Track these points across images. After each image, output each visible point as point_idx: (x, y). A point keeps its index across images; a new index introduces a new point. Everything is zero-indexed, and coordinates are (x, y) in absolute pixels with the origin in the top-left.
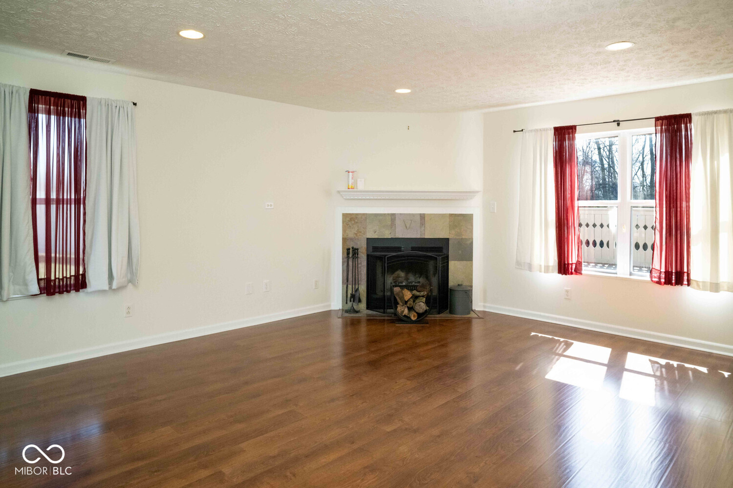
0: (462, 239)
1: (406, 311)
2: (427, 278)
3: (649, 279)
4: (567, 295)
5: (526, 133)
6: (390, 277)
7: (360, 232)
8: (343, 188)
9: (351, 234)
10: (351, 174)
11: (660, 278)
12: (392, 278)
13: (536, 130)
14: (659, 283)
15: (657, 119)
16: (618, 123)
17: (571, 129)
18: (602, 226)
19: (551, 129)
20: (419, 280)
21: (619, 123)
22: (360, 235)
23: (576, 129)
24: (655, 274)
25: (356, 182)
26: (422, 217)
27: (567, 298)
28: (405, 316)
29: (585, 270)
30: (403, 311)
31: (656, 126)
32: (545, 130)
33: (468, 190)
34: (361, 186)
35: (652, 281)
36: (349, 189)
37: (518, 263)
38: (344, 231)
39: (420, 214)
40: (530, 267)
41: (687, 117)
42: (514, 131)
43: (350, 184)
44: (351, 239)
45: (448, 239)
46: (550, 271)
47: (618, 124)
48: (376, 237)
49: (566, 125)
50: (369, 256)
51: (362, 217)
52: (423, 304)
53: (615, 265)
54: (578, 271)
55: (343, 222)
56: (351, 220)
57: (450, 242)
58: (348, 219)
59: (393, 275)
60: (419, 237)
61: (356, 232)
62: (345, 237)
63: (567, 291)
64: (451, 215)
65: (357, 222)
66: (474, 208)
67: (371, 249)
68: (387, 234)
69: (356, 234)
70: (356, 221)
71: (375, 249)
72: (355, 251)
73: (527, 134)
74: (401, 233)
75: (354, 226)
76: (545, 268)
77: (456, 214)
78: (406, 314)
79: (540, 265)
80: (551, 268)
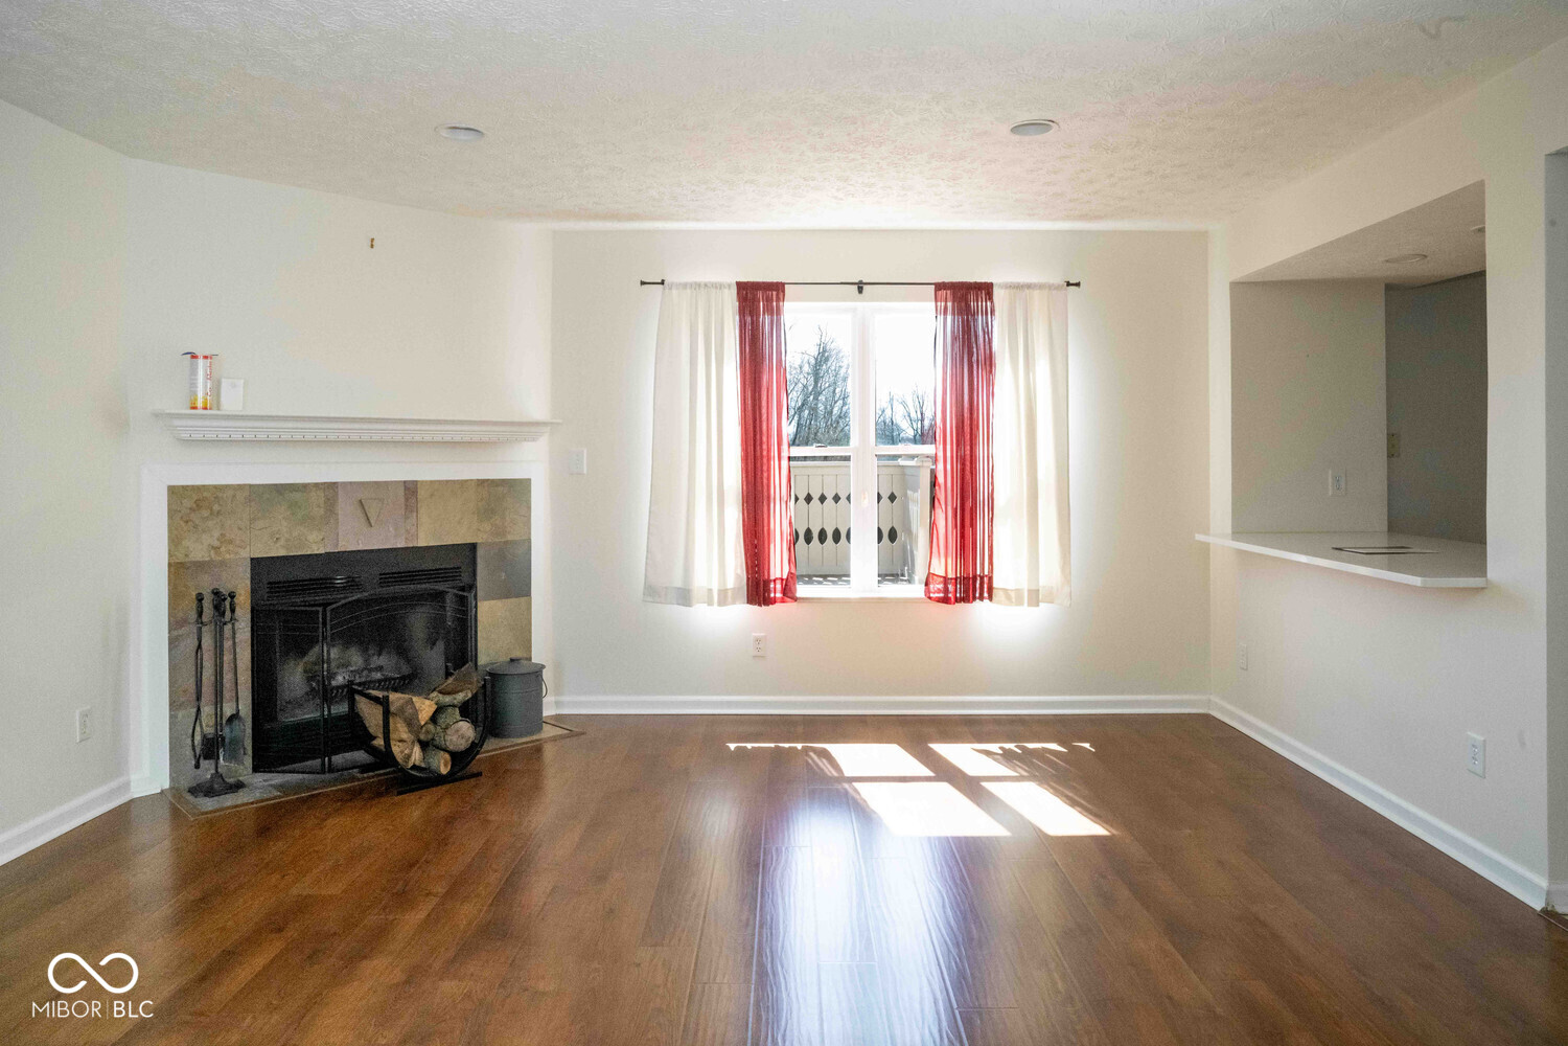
0: (506, 542)
1: (417, 755)
2: (402, 651)
3: (922, 595)
4: (759, 649)
5: (670, 289)
6: (296, 665)
7: (231, 542)
8: (174, 404)
9: (198, 551)
10: (201, 362)
11: (946, 590)
12: (300, 669)
13: (696, 283)
14: (945, 600)
15: (939, 287)
16: (859, 288)
17: (776, 290)
18: (837, 498)
19: (729, 286)
20: (376, 661)
21: (862, 288)
22: (228, 552)
23: (784, 291)
24: (937, 586)
25: (216, 390)
26: (411, 489)
27: (759, 654)
28: (414, 767)
29: (802, 590)
30: (409, 757)
31: (936, 301)
32: (719, 286)
33: (516, 419)
34: (231, 402)
35: (930, 598)
36: (194, 408)
37: (652, 592)
38: (175, 541)
39: (405, 482)
40: (685, 597)
41: (986, 289)
42: (643, 283)
43: (200, 395)
44: (201, 566)
45: (473, 547)
46: (730, 599)
47: (860, 290)
48: (282, 553)
49: (765, 280)
50: (255, 612)
51: (234, 496)
52: (461, 723)
53: (848, 576)
54: (788, 592)
55: (172, 513)
56: (198, 505)
57: (480, 552)
58: (188, 503)
59: (306, 659)
60: (401, 544)
61: (216, 543)
62: (181, 558)
63: (758, 640)
64: (482, 483)
65: (219, 512)
66: (530, 463)
67: (264, 592)
68: (316, 544)
69: (216, 549)
70: (216, 507)
71: (275, 587)
72: (222, 602)
73: (674, 292)
74: (352, 536)
75: (210, 523)
76: (719, 595)
77: (493, 481)
78: (417, 763)
79: (710, 590)
80: (730, 593)
